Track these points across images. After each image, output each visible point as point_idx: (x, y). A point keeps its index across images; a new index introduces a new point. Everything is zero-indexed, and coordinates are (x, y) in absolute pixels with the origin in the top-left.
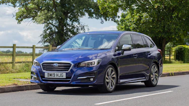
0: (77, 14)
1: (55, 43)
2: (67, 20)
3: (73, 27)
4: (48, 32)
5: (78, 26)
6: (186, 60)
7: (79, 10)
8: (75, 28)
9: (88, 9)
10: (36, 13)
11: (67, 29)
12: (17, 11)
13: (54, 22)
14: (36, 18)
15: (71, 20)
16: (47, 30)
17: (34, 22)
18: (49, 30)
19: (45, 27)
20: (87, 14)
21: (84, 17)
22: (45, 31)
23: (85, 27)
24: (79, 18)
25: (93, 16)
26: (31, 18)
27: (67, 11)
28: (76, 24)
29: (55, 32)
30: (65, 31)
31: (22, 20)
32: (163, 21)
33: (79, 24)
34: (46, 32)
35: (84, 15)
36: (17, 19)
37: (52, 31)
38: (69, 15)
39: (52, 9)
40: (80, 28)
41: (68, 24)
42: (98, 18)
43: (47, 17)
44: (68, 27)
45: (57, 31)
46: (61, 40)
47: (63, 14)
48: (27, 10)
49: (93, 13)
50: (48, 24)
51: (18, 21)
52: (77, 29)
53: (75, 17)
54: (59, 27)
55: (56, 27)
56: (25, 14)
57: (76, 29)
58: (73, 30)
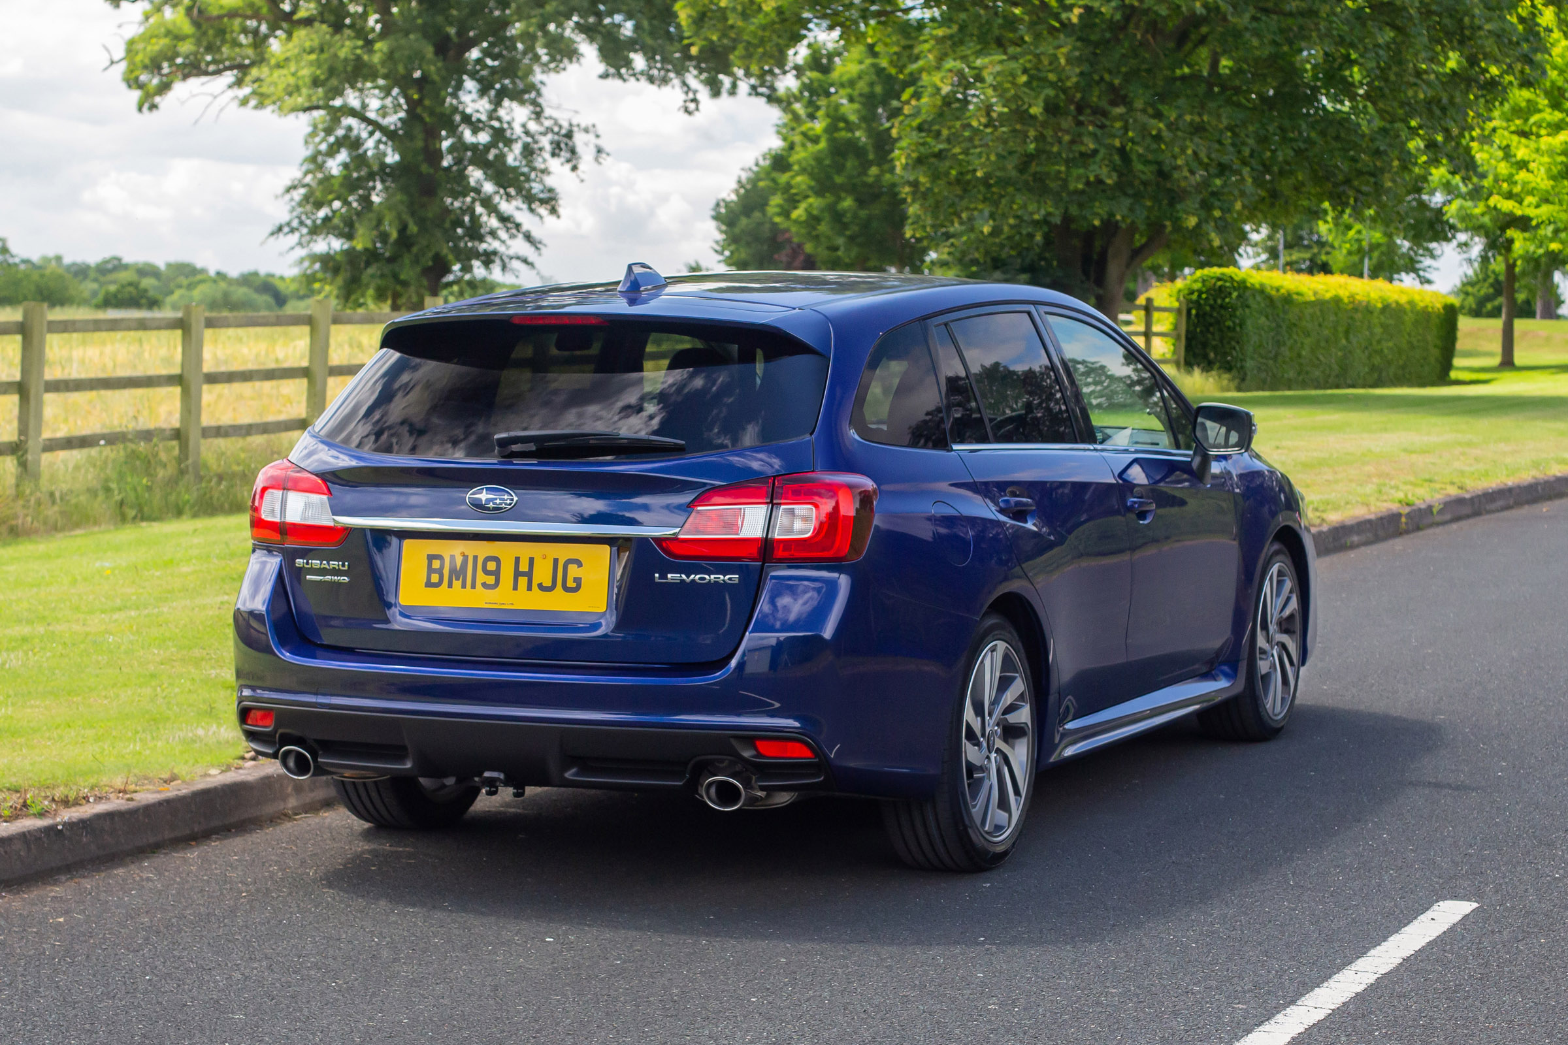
0: (530, 49)
1: (384, 237)
2: (459, 86)
3: (500, 136)
4: (335, 166)
5: (533, 126)
6: (1249, 364)
7: (543, 27)
8: (509, 142)
9: (599, 15)
10: (260, 42)
11: (460, 147)
12: (133, 30)
13: (374, 104)
14: (255, 72)
15: (483, 92)
16: (332, 151)
17: (244, 102)
18: (343, 156)
19: (313, 134)
20: (589, 51)
21: (572, 68)
22: (315, 161)
23: (579, 139)
24: (538, 76)
25: (628, 63)
26: (229, 77)
27: (461, 33)
28: (516, 114)
29: (383, 166)
30: (445, 163)
31: (164, 88)
32: (1120, 110)
33: (538, 115)
34: (321, 167)
35: (571, 53)
36: (132, 82)
37: (360, 160)
38: (475, 54)
39: (364, 16)
40: (545, 142)
41: (467, 119)
42: (665, 81)
43: (332, 71)
44: (468, 136)
45: (392, 158)
46: (421, 222)
47: (429, 51)
48: (197, 24)
49: (632, 44)
50: (336, 115)
51: (136, 94)
52: (529, 152)
53: (511, 68)
54: (409, 135)
55: (390, 134)
56: (186, 47)
57: (517, 148)
58: (501, 157)
